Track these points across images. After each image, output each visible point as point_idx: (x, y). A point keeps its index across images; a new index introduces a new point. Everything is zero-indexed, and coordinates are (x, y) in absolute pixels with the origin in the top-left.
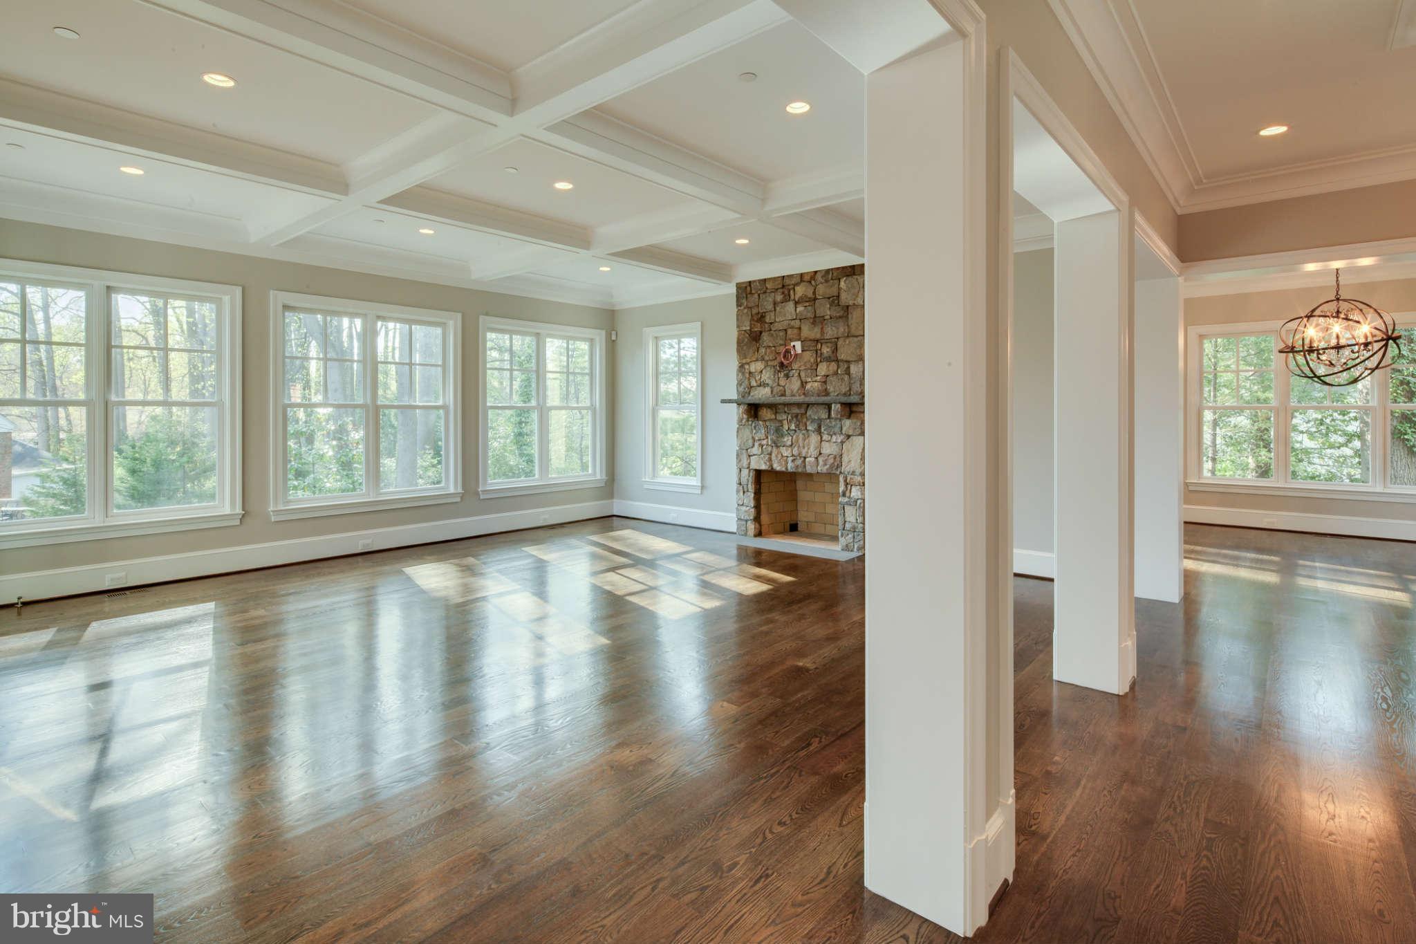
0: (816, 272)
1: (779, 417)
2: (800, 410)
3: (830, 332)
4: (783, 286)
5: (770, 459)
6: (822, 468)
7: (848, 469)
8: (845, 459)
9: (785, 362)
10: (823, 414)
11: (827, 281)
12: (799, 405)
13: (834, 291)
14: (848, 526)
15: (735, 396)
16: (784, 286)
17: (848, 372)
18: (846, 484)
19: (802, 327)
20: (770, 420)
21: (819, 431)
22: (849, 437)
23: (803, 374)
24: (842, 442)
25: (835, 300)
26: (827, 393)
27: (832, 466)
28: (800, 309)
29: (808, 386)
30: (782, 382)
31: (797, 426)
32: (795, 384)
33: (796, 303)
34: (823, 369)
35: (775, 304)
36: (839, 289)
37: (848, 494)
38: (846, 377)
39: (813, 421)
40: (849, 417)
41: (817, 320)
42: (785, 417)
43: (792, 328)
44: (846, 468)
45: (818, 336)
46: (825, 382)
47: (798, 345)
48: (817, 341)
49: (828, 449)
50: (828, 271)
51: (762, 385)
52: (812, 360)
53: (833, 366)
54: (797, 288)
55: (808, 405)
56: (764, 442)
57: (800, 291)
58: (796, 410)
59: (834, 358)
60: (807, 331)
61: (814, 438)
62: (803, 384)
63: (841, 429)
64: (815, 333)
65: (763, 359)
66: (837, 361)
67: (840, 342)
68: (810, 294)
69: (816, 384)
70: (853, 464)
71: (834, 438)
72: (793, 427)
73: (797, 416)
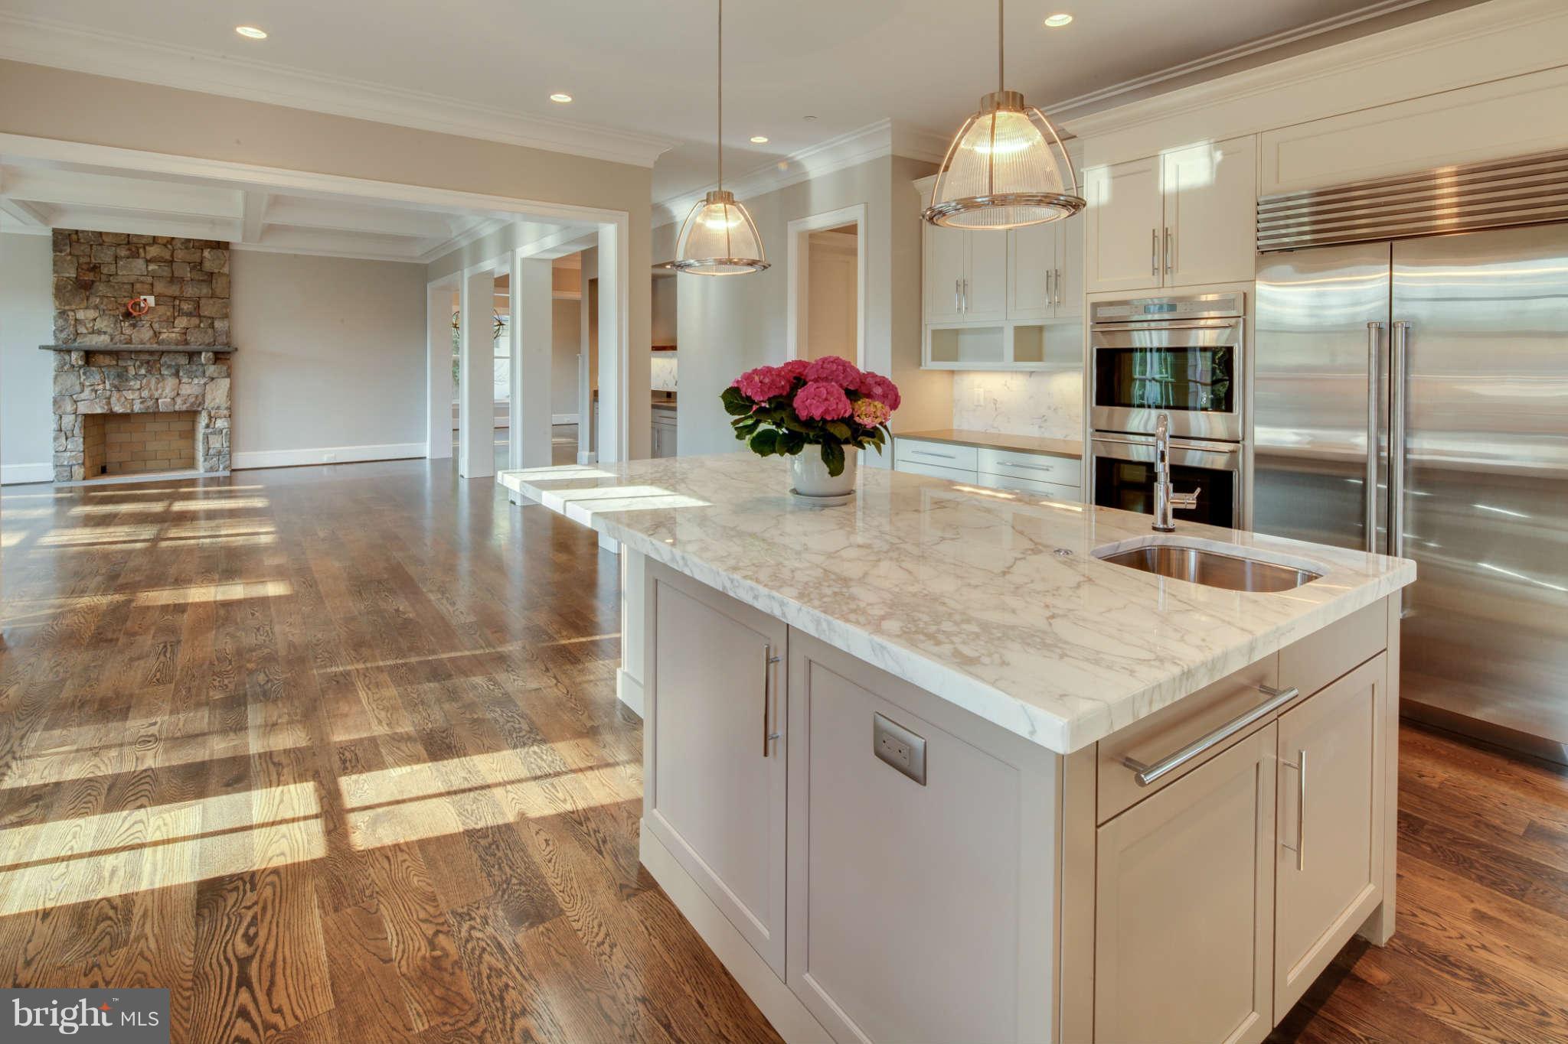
0: (173, 238)
1: (121, 363)
2: (152, 359)
3: (190, 291)
4: (129, 243)
5: (109, 403)
6: (180, 406)
7: (212, 405)
8: (208, 397)
9: (135, 314)
10: (183, 360)
11: (187, 248)
12: (151, 353)
13: (196, 257)
14: (212, 451)
15: (52, 342)
16: (132, 245)
17: (212, 326)
18: (210, 418)
19: (155, 283)
20: (109, 366)
21: (177, 374)
22: (212, 379)
23: (156, 326)
24: (205, 384)
25: (197, 266)
26: (186, 343)
27: (192, 404)
28: (151, 267)
29: (163, 336)
30: (128, 331)
31: (149, 371)
32: (146, 334)
33: (148, 262)
34: (182, 322)
35: (116, 258)
36: (202, 258)
37: (212, 426)
38: (210, 331)
39: (169, 366)
40: (214, 364)
41: (173, 279)
42: (130, 363)
43: (142, 282)
44: (209, 403)
45: (177, 293)
46: (185, 334)
47: (151, 300)
48: (175, 298)
49: (186, 390)
50: (188, 241)
51: (100, 332)
52: (169, 314)
53: (195, 321)
54: (147, 248)
55: (163, 352)
56: (101, 387)
57: (153, 251)
58: (147, 357)
59: (196, 313)
60: (160, 287)
61: (170, 383)
62: (156, 334)
63: (204, 372)
64: (174, 290)
65: (96, 307)
66: (199, 316)
67: (203, 302)
68: (168, 257)
69: (174, 335)
70: (217, 401)
71: (196, 381)
72: (143, 371)
73: (148, 362)
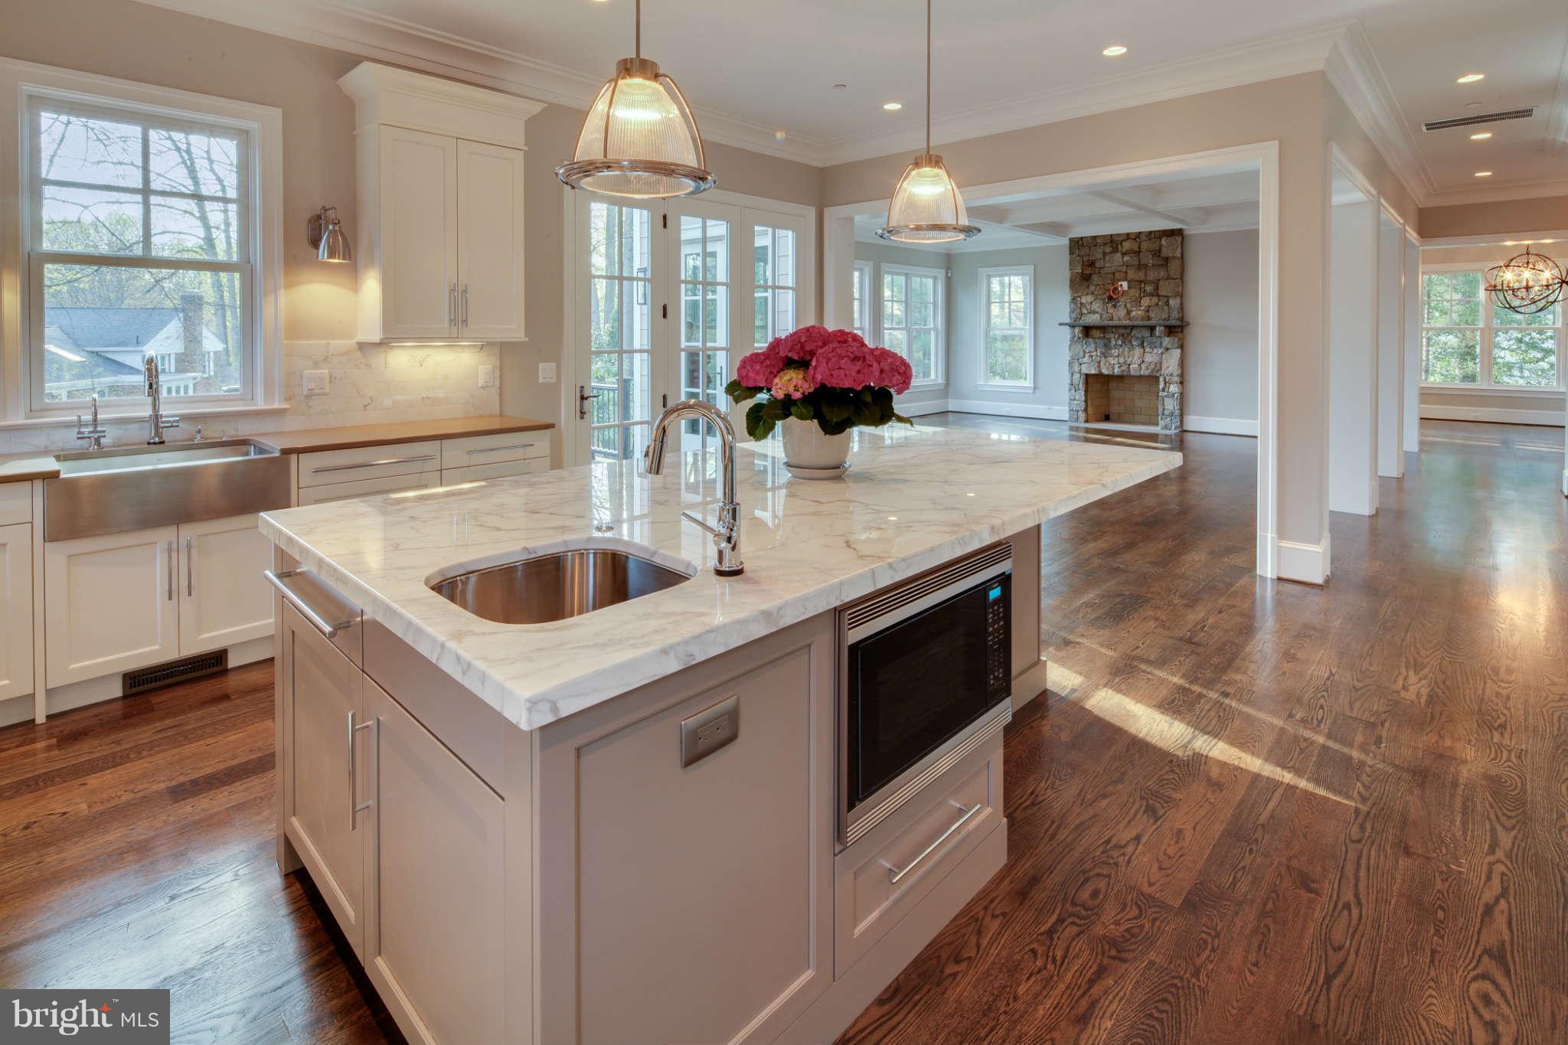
0: (1140, 233)
1: (1107, 336)
2: (1126, 332)
3: (1152, 275)
4: (1112, 241)
5: (1099, 366)
6: (1144, 372)
7: (1167, 372)
8: (1164, 365)
9: (1115, 297)
10: (1146, 333)
11: (1150, 239)
12: (1125, 327)
13: (1155, 246)
14: (1166, 412)
15: (1068, 320)
16: (1113, 242)
17: (1167, 303)
18: (1165, 383)
19: (1129, 271)
20: (1099, 338)
21: (1142, 345)
22: (1167, 349)
23: (1128, 305)
24: (1162, 353)
25: (1157, 253)
26: (1149, 318)
27: (1153, 371)
28: (1126, 258)
29: (1133, 314)
30: (1111, 310)
31: (1123, 342)
32: (1122, 312)
33: (1124, 254)
34: (1146, 302)
35: (1104, 254)
36: (1161, 245)
37: (1166, 390)
38: (1166, 308)
39: (1137, 338)
40: (1168, 336)
41: (1140, 267)
42: (1112, 335)
43: (1120, 271)
44: (1165, 371)
45: (1142, 278)
46: (1148, 311)
47: (1125, 285)
48: (1141, 282)
49: (1148, 358)
50: (1151, 232)
51: (1094, 312)
52: (1137, 295)
53: (1155, 300)
54: (1124, 243)
55: (1133, 327)
56: (1094, 354)
57: (1127, 245)
58: (1122, 331)
59: (1156, 294)
60: (1131, 274)
61: (1138, 351)
62: (1129, 312)
63: (1161, 343)
64: (1141, 276)
65: (1093, 293)
66: (1158, 296)
67: (1161, 283)
68: (1136, 248)
69: (1140, 312)
70: (1171, 368)
71: (1155, 351)
72: (1120, 342)
73: (1123, 335)
